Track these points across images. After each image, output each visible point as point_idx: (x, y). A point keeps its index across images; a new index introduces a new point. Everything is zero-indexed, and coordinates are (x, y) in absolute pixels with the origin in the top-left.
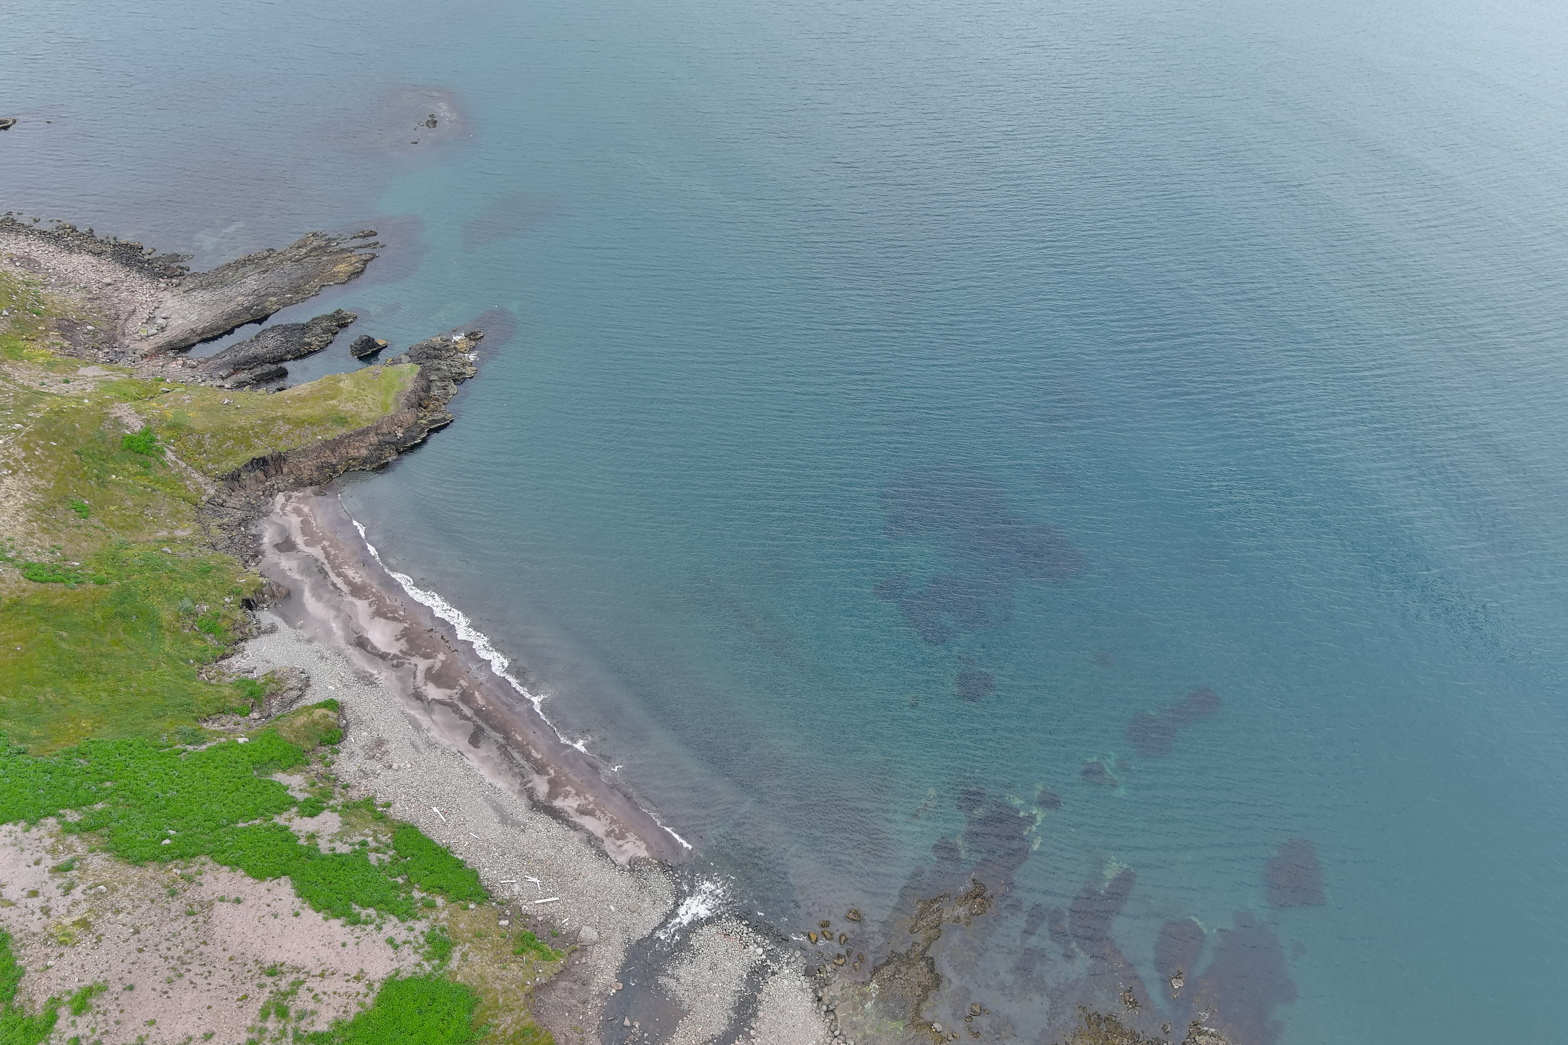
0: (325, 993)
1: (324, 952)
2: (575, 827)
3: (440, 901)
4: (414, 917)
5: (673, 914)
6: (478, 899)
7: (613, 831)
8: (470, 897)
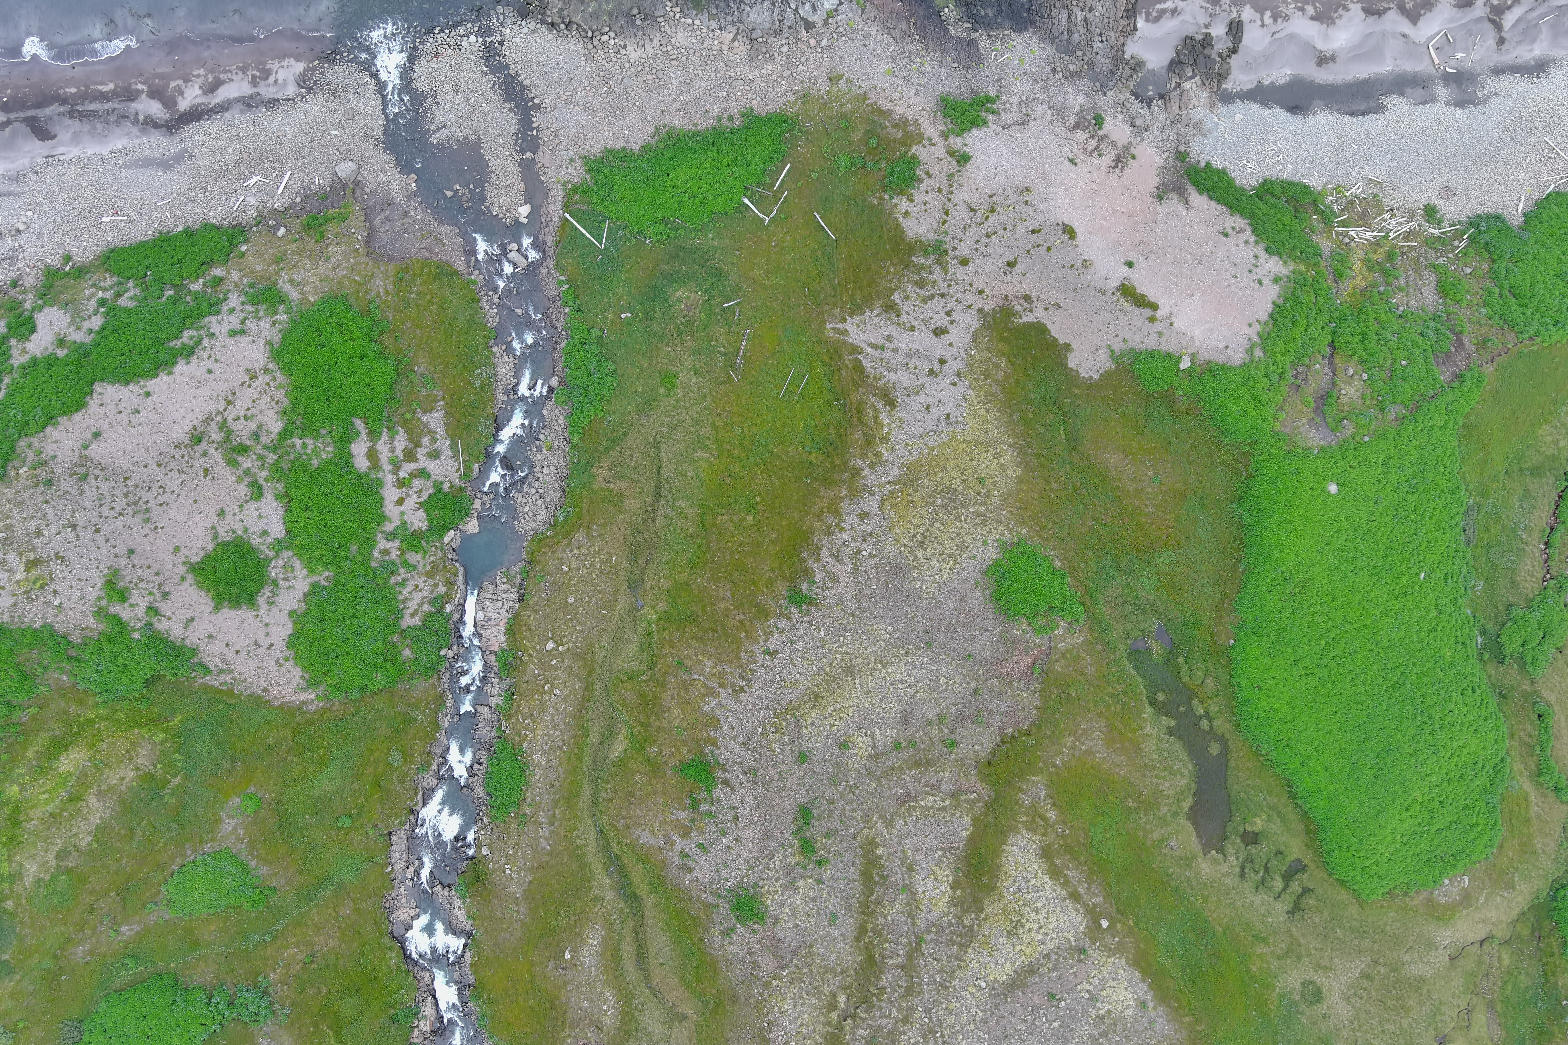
0: (248, 409)
1: (206, 391)
2: (223, 107)
3: (218, 272)
4: (220, 302)
5: (381, 86)
6: (240, 238)
7: (254, 77)
8: (233, 244)
